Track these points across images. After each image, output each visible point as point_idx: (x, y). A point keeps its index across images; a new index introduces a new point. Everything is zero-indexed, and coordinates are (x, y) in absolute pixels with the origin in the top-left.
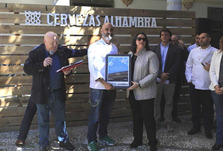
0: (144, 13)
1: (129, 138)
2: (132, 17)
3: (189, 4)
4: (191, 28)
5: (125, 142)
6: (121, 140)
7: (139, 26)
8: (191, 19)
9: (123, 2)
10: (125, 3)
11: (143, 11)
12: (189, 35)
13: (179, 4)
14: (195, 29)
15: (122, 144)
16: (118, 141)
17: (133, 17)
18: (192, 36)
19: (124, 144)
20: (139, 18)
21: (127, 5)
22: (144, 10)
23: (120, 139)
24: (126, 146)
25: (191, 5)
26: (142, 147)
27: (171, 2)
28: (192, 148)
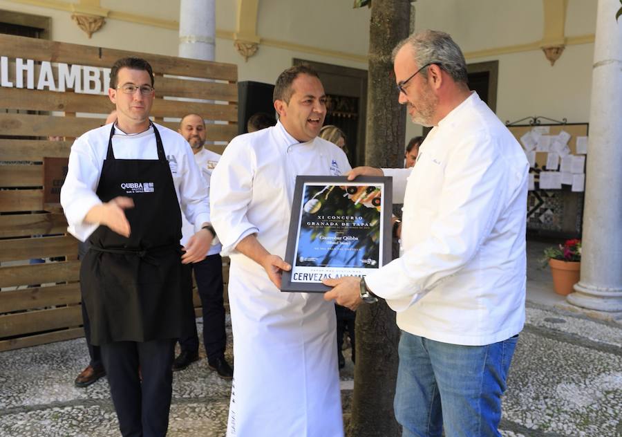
0: (100, 57)
1: (44, 389)
2: (66, 65)
3: (250, 46)
4: (226, 103)
5: (27, 403)
6: (19, 397)
7: (87, 90)
8: (227, 82)
9: (79, 24)
10: (84, 27)
11: (98, 52)
12: (222, 120)
13: (208, 43)
14: (236, 108)
15: (16, 410)
16: (8, 401)
17: (70, 66)
18: (230, 122)
19: (23, 407)
20: (87, 69)
21: (91, 34)
22: (100, 49)
23: (15, 395)
24: (27, 412)
25: (255, 50)
26: (75, 410)
27: (190, 37)
28: (205, 397)
